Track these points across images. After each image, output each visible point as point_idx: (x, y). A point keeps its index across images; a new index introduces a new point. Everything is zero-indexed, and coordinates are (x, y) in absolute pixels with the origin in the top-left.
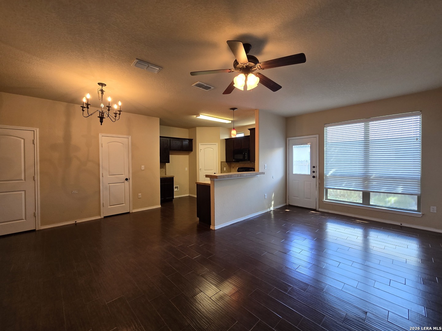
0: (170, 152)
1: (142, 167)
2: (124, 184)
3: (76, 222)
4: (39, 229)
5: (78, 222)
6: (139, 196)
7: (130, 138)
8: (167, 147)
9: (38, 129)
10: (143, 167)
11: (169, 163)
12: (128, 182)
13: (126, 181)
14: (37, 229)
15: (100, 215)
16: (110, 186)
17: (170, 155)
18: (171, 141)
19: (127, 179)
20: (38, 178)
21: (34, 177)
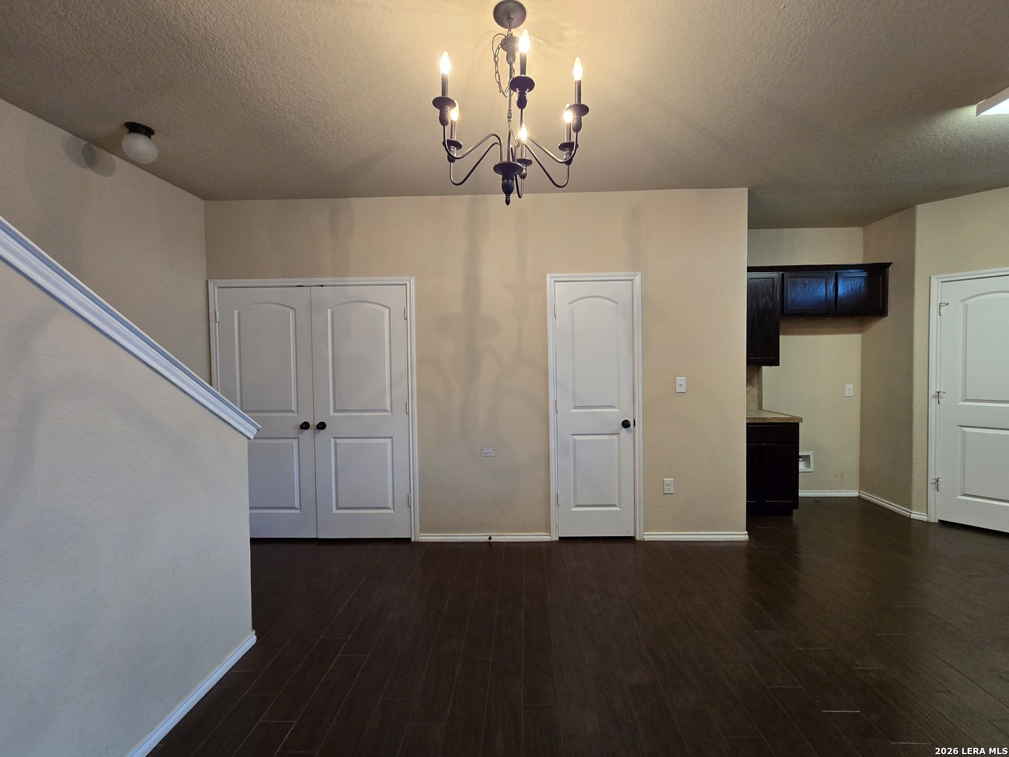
0: (782, 326)
1: (678, 383)
2: (619, 439)
3: (490, 538)
4: (416, 540)
5: (494, 539)
6: (666, 487)
7: (638, 279)
8: (770, 306)
9: (413, 281)
10: (681, 380)
11: (777, 364)
12: (629, 432)
13: (624, 430)
14: (413, 540)
15: (548, 530)
16: (575, 440)
17: (781, 337)
18: (788, 281)
19: (626, 424)
20: (414, 406)
21: (407, 405)
